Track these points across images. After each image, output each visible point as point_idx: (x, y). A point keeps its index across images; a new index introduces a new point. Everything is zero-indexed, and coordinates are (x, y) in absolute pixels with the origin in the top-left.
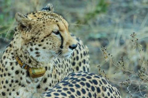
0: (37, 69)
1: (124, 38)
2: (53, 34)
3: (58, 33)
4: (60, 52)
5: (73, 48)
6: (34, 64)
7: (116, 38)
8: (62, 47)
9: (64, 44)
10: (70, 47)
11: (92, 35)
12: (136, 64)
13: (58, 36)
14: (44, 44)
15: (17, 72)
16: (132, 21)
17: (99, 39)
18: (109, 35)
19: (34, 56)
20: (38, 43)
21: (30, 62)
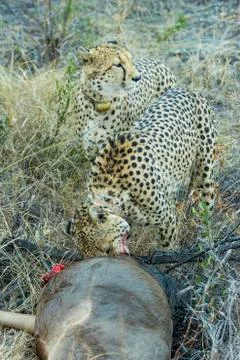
0: (100, 103)
1: (204, 53)
2: (114, 67)
3: (120, 65)
4: (123, 85)
5: (136, 80)
6: (98, 97)
7: (195, 53)
8: (124, 79)
9: (127, 77)
10: (133, 79)
11: (172, 50)
12: (216, 78)
13: (120, 69)
14: (106, 77)
15: (86, 107)
16: (211, 35)
17: (180, 54)
18: (188, 50)
19: (97, 89)
20: (99, 77)
21: (95, 96)
